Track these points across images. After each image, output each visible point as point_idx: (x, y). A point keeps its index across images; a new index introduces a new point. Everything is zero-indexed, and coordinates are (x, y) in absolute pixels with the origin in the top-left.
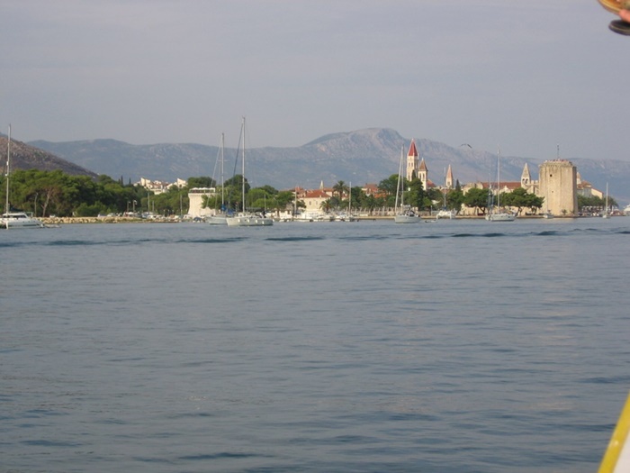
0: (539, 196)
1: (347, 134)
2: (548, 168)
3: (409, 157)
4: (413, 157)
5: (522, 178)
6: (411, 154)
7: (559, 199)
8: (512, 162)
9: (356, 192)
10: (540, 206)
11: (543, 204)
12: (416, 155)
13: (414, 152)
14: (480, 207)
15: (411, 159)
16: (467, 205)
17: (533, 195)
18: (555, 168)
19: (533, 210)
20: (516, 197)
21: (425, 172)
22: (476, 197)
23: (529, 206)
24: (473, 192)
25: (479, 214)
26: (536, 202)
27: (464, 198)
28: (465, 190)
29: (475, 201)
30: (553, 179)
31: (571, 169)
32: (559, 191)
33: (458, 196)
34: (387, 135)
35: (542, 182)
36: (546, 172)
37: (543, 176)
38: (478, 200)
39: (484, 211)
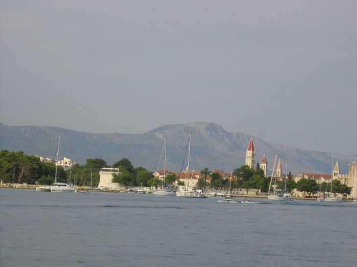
0: (348, 186)
1: (181, 126)
3: (248, 152)
4: (251, 152)
5: (334, 172)
6: (249, 150)
8: (312, 156)
9: (216, 176)
10: (349, 193)
11: (351, 192)
12: (253, 150)
13: (252, 148)
14: (307, 191)
15: (249, 153)
16: (298, 190)
17: (344, 185)
19: (344, 195)
21: (265, 165)
22: (305, 185)
23: (342, 193)
24: (303, 181)
25: (307, 197)
26: (347, 190)
27: (297, 185)
28: (297, 180)
29: (304, 187)
33: (292, 183)
34: (213, 128)
35: (350, 176)
36: (354, 169)
37: (352, 172)
38: (306, 187)
39: (310, 195)
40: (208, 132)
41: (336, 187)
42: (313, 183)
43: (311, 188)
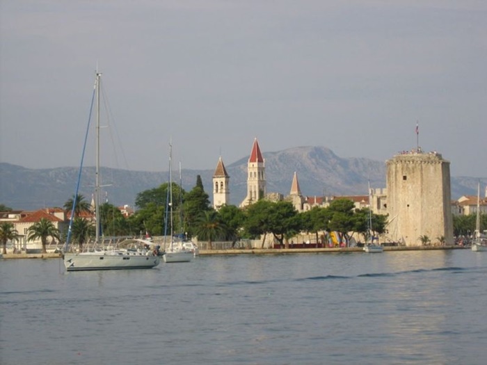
0: (378, 213)
2: (399, 165)
3: (250, 164)
4: (256, 164)
6: (253, 160)
7: (418, 219)
10: (381, 230)
12: (260, 161)
13: (258, 157)
15: (253, 167)
17: (366, 212)
18: (411, 165)
20: (336, 215)
22: (263, 216)
23: (360, 230)
26: (374, 224)
29: (262, 224)
30: (408, 184)
31: (439, 166)
32: (418, 204)
33: (233, 214)
34: (319, 154)
35: (390, 190)
36: (396, 172)
37: (393, 179)
38: (266, 221)
39: (281, 240)
40: (314, 160)
41: (343, 216)
42: (285, 210)
43: (278, 224)
